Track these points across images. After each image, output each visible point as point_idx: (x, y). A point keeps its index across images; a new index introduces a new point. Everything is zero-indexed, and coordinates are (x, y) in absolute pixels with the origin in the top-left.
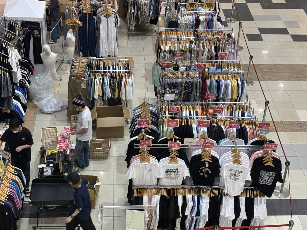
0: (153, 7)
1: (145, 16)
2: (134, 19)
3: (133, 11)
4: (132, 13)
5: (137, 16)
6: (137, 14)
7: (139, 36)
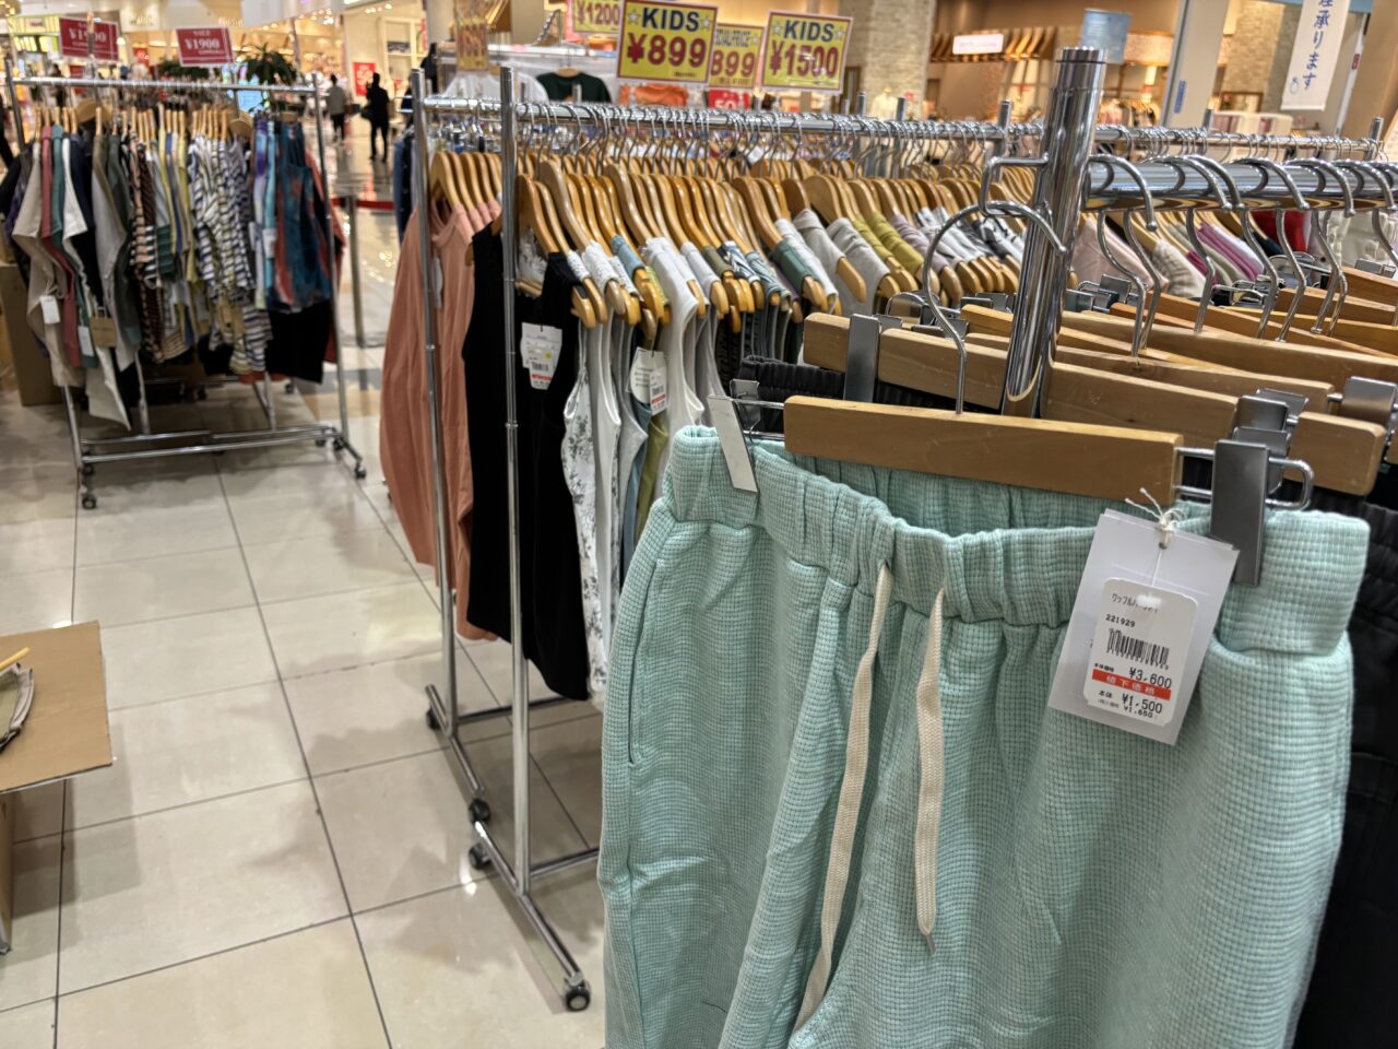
0: (277, 196)
1: (210, 268)
2: (101, 302)
3: (74, 224)
4: (75, 240)
5: (128, 270)
6: (126, 252)
7: (190, 481)
